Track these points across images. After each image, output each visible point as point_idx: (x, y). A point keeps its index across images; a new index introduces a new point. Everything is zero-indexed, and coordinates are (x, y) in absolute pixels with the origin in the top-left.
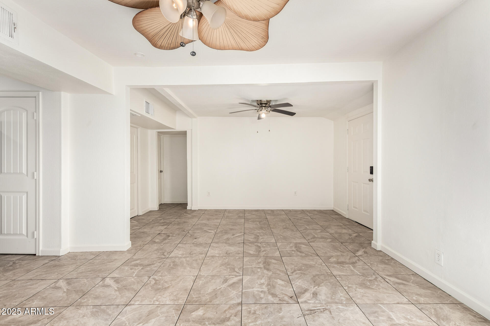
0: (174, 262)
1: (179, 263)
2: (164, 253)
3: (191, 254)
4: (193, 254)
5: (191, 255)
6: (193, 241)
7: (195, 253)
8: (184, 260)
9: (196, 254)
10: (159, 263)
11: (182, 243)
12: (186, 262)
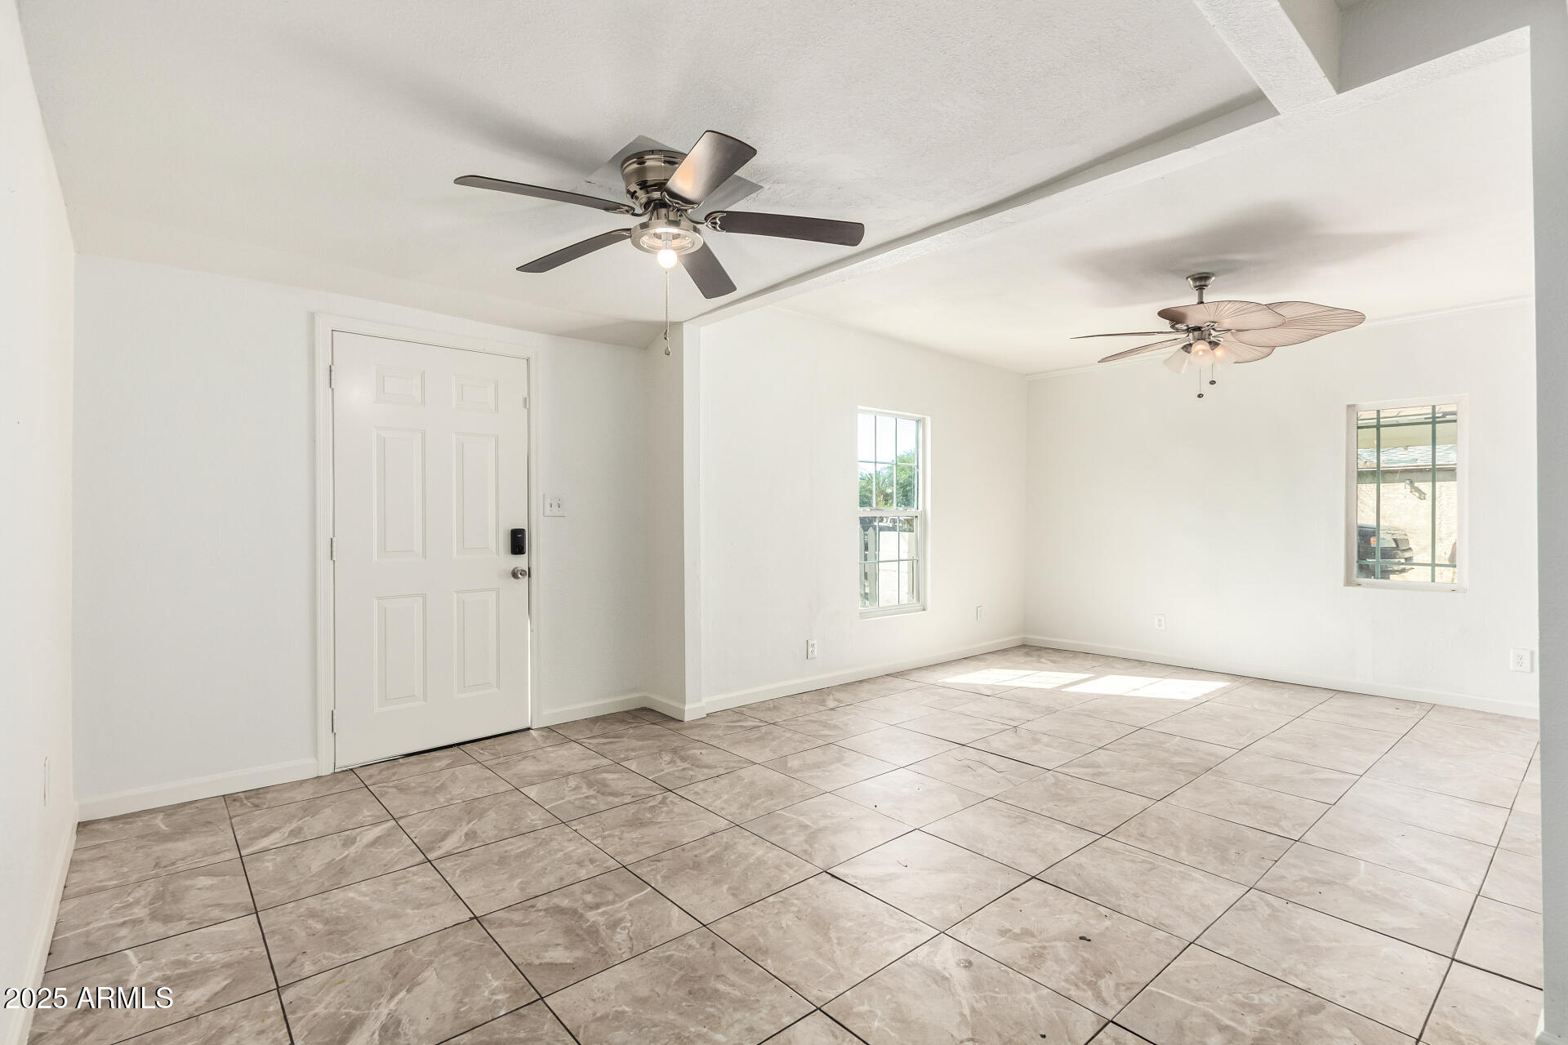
0: (1224, 860)
1: (1205, 849)
2: (1269, 915)
3: (1149, 866)
4: (1143, 862)
5: (1151, 863)
6: (1108, 923)
7: (1133, 861)
8: (1183, 854)
9: (1130, 858)
10: (1284, 877)
11: (1175, 942)
12: (1181, 845)
